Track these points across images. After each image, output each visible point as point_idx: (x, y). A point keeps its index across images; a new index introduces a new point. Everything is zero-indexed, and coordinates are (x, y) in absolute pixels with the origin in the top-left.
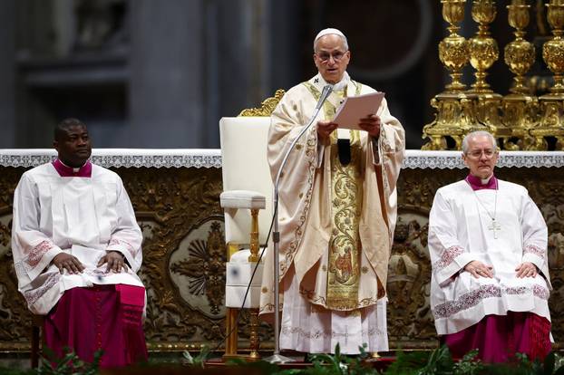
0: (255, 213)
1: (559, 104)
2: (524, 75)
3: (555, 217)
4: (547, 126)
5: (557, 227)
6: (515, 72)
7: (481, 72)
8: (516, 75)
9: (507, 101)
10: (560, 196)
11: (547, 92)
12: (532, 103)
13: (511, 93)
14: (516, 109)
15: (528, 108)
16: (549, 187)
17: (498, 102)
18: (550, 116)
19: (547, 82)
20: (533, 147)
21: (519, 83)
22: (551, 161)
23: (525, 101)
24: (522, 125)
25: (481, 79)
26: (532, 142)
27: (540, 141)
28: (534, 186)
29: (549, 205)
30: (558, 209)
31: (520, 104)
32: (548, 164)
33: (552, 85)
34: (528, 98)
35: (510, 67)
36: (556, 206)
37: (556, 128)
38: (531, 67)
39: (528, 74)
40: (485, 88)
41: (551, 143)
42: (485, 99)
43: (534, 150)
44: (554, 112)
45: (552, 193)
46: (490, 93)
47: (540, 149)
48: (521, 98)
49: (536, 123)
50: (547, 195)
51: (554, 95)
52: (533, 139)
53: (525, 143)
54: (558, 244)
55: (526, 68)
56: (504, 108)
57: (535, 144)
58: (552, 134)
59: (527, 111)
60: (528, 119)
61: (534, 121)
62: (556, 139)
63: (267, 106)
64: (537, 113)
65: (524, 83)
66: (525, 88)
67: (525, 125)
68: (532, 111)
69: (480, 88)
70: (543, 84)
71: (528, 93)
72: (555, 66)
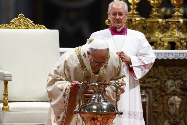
0: (6, 83)
1: (177, 23)
2: (158, 7)
3: (174, 87)
4: (171, 36)
5: (175, 93)
6: (153, 5)
7: (134, 5)
8: (153, 7)
9: (148, 22)
10: (177, 75)
11: (170, 16)
12: (162, 23)
13: (150, 17)
14: (153, 26)
15: (160, 26)
16: (171, 70)
17: (143, 22)
18: (172, 30)
19: (171, 11)
20: (162, 48)
21: (155, 11)
22: (173, 55)
23: (158, 22)
24: (156, 35)
25: (133, 9)
26: (162, 45)
27: (166, 44)
28: (163, 70)
29: (171, 81)
30: (176, 82)
31: (155, 23)
32: (171, 57)
33: (174, 12)
34: (160, 20)
35: (150, 2)
36: (175, 81)
37: (175, 37)
38: (162, 2)
39: (160, 6)
40: (136, 14)
41: (173, 46)
42: (136, 21)
43: (163, 49)
44: (175, 28)
45: (172, 73)
46: (139, 17)
47: (166, 49)
48: (155, 20)
49: (164, 34)
50: (170, 74)
51: (174, 19)
52: (162, 43)
53: (158, 46)
54: (176, 102)
55: (159, 3)
56: (146, 26)
57: (163, 46)
58: (173, 41)
59: (159, 28)
60: (160, 32)
61: (163, 33)
62: (176, 43)
63: (13, 23)
64: (165, 29)
65: (157, 11)
66: (158, 14)
67: (158, 35)
68: (162, 27)
69: (133, 14)
70: (169, 12)
71: (160, 17)
72: (175, 2)
